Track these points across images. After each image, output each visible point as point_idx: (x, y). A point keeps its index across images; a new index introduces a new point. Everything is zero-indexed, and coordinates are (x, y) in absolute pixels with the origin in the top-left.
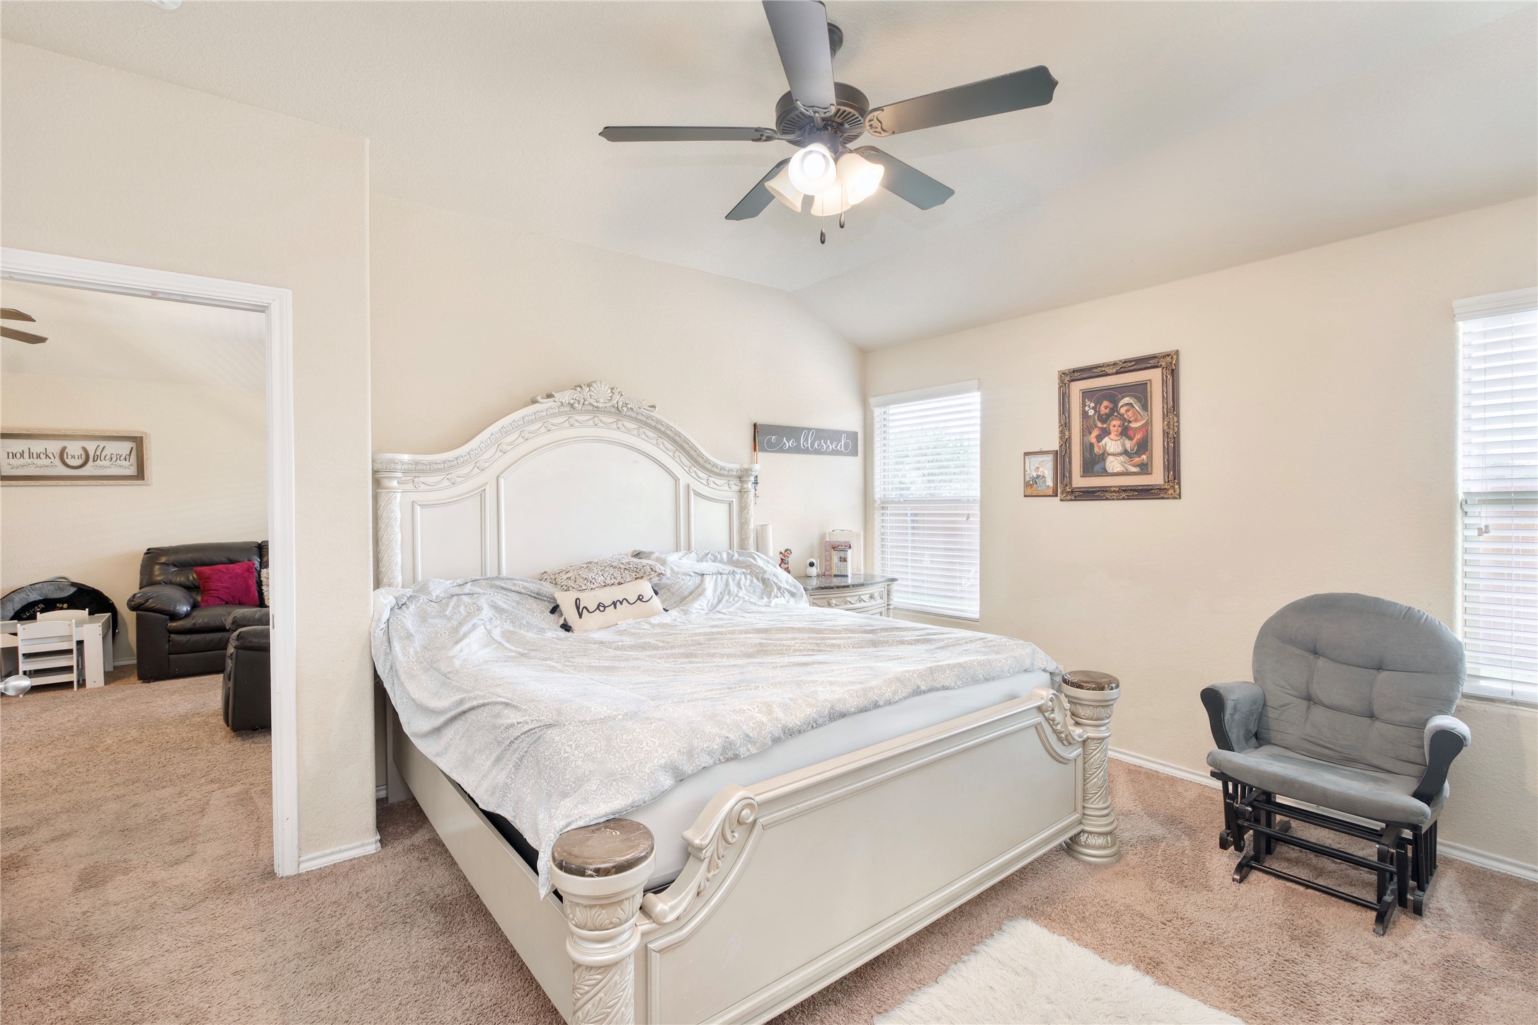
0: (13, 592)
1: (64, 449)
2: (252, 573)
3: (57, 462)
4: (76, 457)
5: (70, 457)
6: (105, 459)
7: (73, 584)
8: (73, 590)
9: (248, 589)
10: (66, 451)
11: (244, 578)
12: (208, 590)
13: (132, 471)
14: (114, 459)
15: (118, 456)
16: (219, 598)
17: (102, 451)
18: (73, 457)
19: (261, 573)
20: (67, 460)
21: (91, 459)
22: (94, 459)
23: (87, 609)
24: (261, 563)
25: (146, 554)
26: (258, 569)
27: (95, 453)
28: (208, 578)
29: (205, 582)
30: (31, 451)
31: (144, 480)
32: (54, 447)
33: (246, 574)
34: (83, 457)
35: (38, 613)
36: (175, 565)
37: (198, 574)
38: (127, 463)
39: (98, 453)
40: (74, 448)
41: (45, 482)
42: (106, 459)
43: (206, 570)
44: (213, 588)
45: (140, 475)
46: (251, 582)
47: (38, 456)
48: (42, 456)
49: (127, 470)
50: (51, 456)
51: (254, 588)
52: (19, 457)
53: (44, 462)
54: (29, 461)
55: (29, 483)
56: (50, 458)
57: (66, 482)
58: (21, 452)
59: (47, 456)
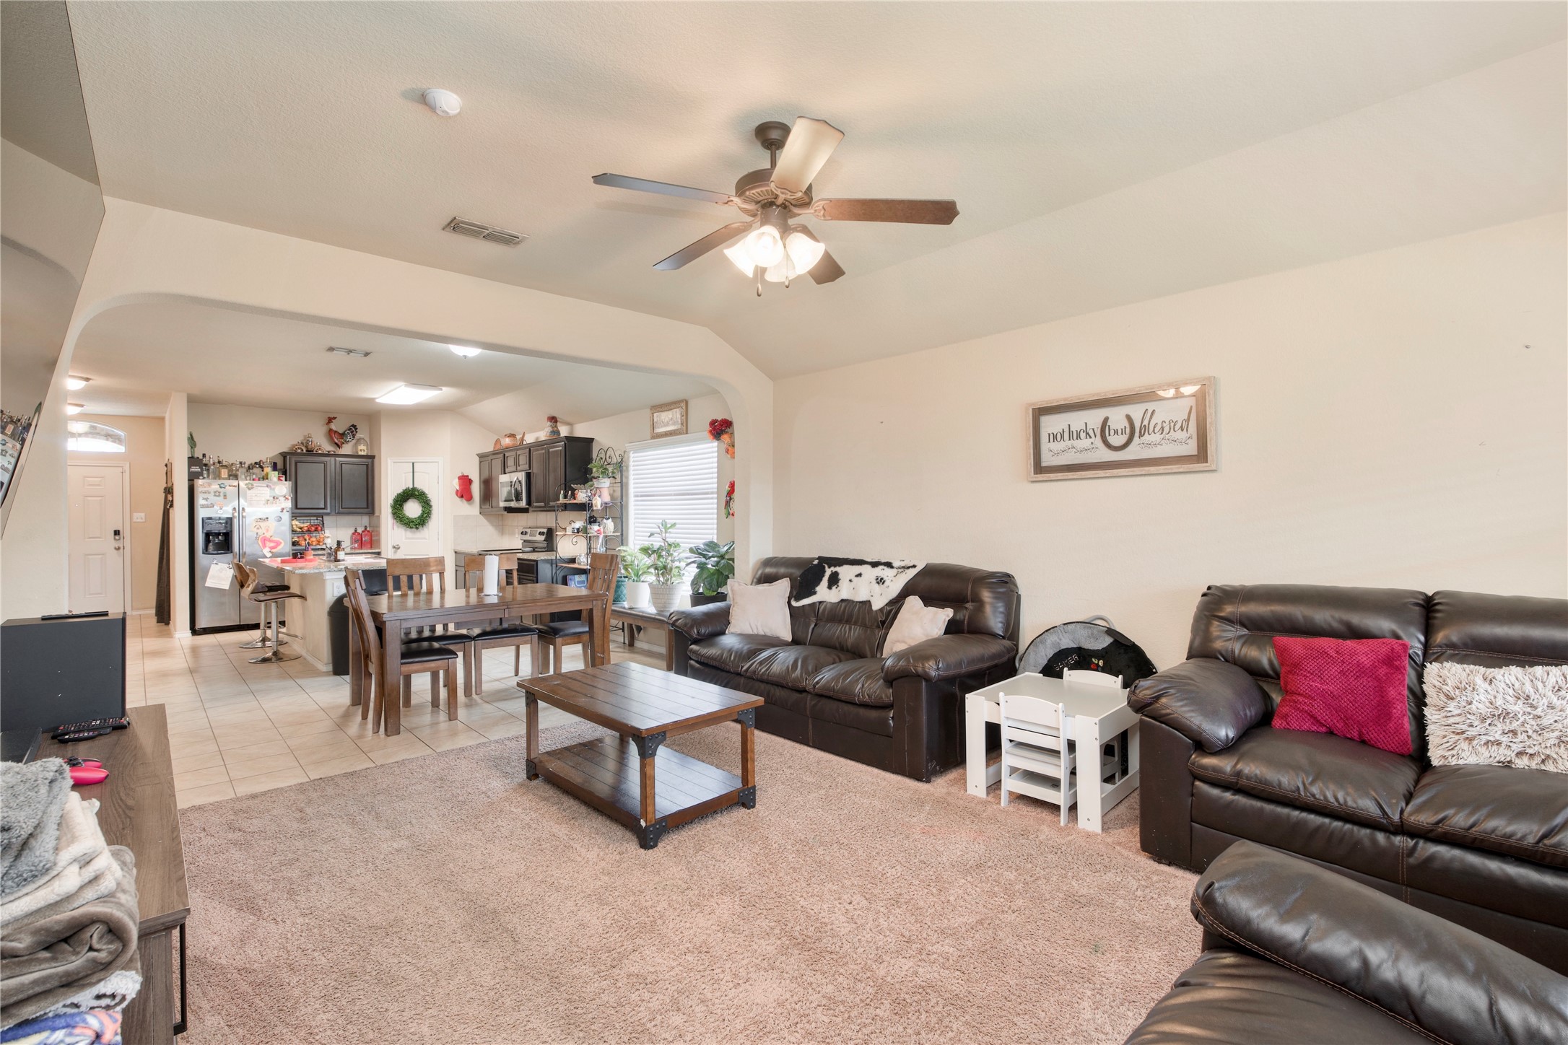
0: (1047, 631)
1: (1106, 420)
2: (1400, 669)
3: (1098, 441)
4: (1120, 432)
5: (1112, 432)
6: (1154, 431)
7: (1110, 632)
8: (1108, 641)
9: (1383, 710)
10: (1108, 424)
11: (1377, 679)
12: (1293, 693)
13: (1191, 448)
14: (1166, 429)
15: (1172, 424)
16: (1312, 716)
17: (1151, 418)
18: (1116, 432)
19: (1426, 672)
20: (1108, 438)
21: (1137, 434)
22: (1140, 432)
23: (1121, 676)
24: (1426, 646)
25: (1204, 595)
26: (1419, 660)
27: (1142, 423)
28: (1295, 667)
29: (1290, 672)
30: (1071, 429)
31: (1207, 462)
32: (1093, 418)
33: (1382, 671)
34: (1128, 430)
35: (1066, 669)
36: (1243, 625)
37: (1281, 652)
38: (1181, 435)
39: (1146, 423)
40: (1117, 417)
41: (1083, 473)
42: (1156, 431)
43: (1296, 644)
44: (1302, 689)
45: (1202, 455)
46: (1392, 693)
47: (1079, 437)
48: (1083, 435)
49: (1185, 446)
50: (1091, 433)
51: (1407, 706)
52: (1059, 439)
53: (1085, 443)
54: (1069, 443)
55: (1067, 475)
56: (1090, 437)
57: (1107, 473)
58: (1061, 431)
59: (1087, 434)
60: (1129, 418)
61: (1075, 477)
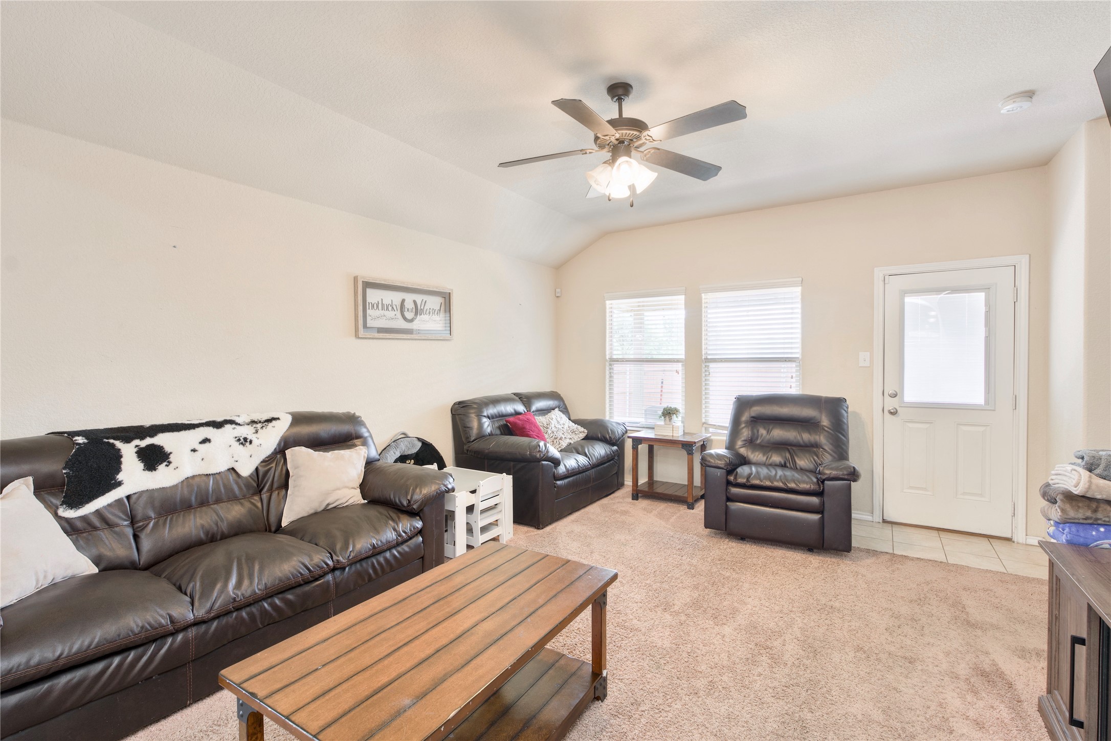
1: (403, 301)
3: (398, 314)
4: (410, 310)
5: (406, 309)
6: (426, 315)
7: (419, 440)
8: (420, 445)
10: (404, 304)
14: (432, 316)
17: (425, 305)
18: (408, 309)
20: (404, 312)
21: (418, 314)
22: (420, 312)
30: (383, 303)
31: (451, 338)
32: (396, 298)
34: (414, 310)
39: (422, 307)
40: (409, 298)
47: (387, 309)
48: (390, 308)
50: (395, 307)
52: (375, 308)
53: (390, 314)
54: (382, 312)
55: (386, 336)
56: (394, 311)
57: (407, 336)
58: (377, 303)
59: (393, 308)
60: (415, 302)
61: (390, 337)
